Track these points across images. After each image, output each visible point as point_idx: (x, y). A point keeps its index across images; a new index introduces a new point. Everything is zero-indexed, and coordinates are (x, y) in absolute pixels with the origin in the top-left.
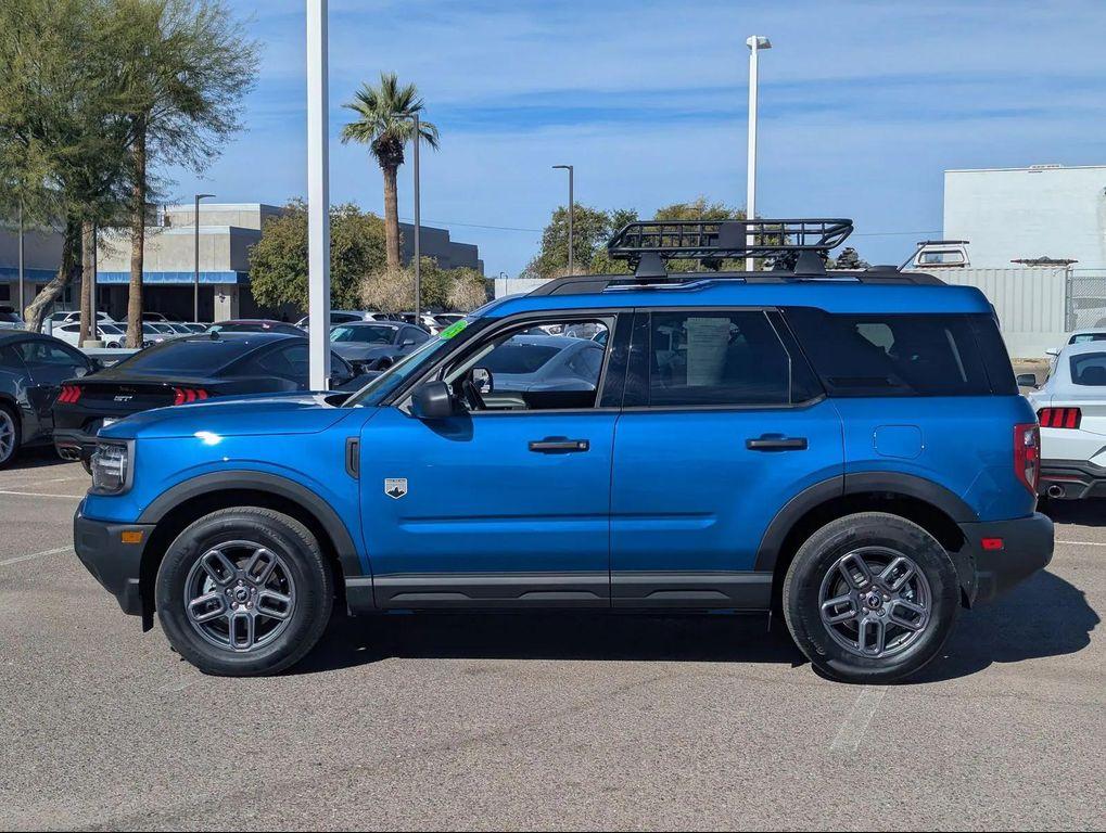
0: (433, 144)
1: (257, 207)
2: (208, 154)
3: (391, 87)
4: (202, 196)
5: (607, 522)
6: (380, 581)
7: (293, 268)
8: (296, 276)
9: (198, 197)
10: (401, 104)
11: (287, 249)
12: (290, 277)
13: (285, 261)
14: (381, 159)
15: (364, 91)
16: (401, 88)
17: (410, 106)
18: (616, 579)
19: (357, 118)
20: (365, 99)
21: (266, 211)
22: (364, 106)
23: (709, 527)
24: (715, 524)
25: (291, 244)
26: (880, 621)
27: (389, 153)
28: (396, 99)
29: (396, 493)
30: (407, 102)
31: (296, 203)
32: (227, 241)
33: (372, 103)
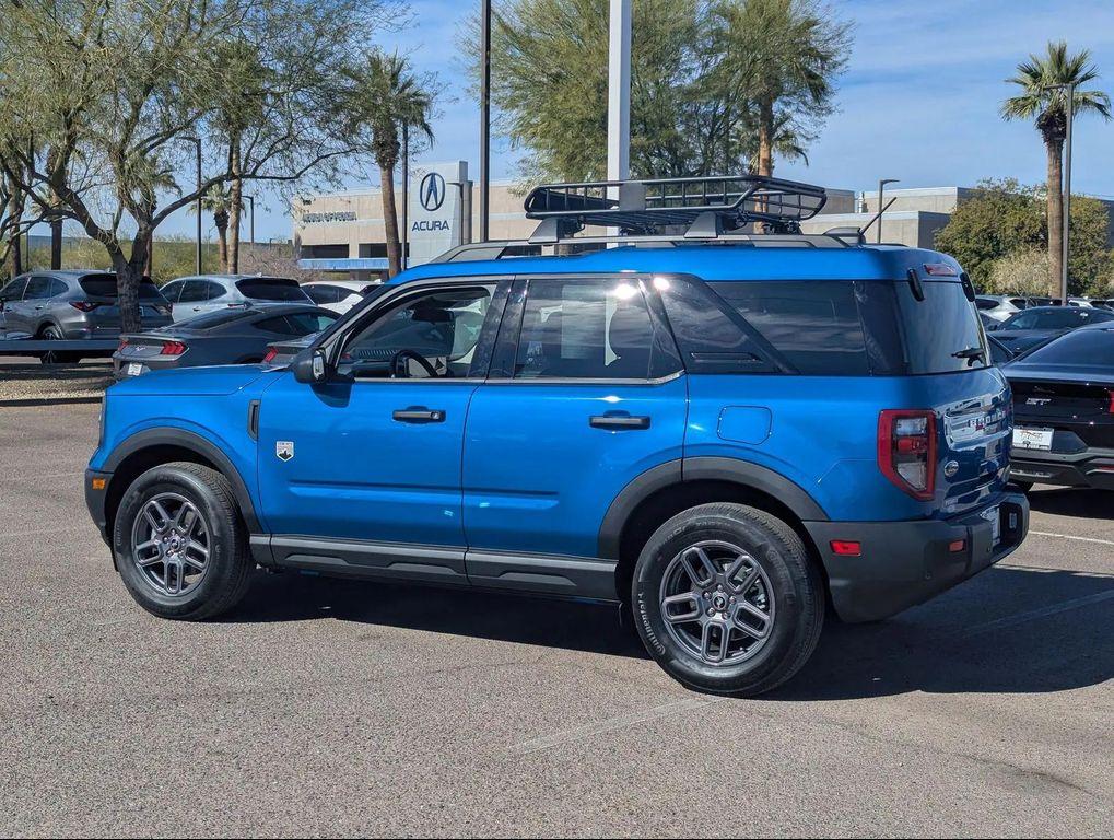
0: (1105, 114)
1: (954, 191)
2: (807, 139)
3: (1059, 57)
4: (886, 182)
5: (460, 497)
6: (279, 541)
7: (978, 252)
8: (981, 260)
9: (883, 183)
10: (1068, 72)
11: (973, 233)
12: (974, 261)
13: (970, 245)
14: (1045, 133)
15: (1030, 63)
16: (1070, 56)
17: (1080, 76)
18: (470, 556)
19: (1020, 92)
20: (1029, 71)
21: (963, 194)
22: (1027, 78)
23: (553, 507)
24: (557, 506)
25: (976, 228)
26: (724, 625)
27: (1055, 129)
28: (1063, 70)
29: (285, 455)
30: (1076, 72)
31: (985, 185)
32: (916, 226)
33: (1036, 76)
